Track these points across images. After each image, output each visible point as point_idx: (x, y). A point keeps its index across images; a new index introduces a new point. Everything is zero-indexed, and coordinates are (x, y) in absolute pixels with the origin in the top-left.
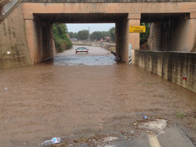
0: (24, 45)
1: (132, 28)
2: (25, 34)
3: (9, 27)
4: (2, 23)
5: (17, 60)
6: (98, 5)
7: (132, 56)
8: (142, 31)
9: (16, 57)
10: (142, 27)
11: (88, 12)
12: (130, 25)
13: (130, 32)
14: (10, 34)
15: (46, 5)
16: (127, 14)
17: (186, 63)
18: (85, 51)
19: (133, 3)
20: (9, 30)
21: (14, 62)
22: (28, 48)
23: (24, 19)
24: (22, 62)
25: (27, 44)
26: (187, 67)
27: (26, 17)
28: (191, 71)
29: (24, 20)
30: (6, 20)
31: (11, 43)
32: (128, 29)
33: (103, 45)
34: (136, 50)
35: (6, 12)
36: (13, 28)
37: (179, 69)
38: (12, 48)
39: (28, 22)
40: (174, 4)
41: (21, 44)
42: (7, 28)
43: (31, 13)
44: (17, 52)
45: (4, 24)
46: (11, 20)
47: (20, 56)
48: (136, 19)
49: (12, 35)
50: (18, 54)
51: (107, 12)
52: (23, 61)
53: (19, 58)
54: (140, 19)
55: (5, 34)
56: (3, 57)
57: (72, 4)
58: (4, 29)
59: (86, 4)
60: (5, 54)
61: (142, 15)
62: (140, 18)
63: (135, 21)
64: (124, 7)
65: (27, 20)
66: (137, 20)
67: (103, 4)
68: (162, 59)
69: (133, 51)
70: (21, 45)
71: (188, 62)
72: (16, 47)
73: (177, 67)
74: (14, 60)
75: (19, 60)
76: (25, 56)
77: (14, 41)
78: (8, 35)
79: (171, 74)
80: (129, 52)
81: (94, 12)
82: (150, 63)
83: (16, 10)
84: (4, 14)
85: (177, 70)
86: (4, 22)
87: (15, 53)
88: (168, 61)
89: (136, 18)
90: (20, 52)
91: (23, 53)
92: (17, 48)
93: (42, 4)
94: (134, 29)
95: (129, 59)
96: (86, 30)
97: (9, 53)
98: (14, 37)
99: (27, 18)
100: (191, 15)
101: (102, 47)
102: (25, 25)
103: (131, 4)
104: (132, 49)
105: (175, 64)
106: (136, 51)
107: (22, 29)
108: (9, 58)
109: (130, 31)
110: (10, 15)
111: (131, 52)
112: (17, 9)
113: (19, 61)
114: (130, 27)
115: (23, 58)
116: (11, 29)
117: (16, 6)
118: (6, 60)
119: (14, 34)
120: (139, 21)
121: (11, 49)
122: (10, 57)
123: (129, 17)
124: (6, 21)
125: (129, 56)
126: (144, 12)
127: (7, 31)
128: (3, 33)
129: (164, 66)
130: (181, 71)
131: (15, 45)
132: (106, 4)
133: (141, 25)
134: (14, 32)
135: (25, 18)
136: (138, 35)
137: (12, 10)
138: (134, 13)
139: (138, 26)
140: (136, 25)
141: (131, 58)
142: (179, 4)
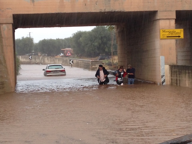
0: (1, 63)
1: (164, 33)
7: (165, 74)
8: (179, 37)
10: (178, 30)
12: (161, 28)
13: (161, 39)
23: (0, 24)
34: (172, 64)
48: (169, 19)
51: (127, 10)
61: (178, 13)
62: (175, 18)
63: (168, 21)
64: (150, 2)
65: (4, 25)
66: (171, 20)
69: (167, 67)
76: (4, 80)
80: (161, 68)
89: (169, 18)
91: (2, 77)
93: (28, 0)
94: (167, 34)
95: (162, 80)
102: (1, 32)
106: (172, 67)
109: (161, 38)
111: (164, 69)
114: (161, 31)
115: (3, 83)
120: (173, 22)
123: (159, 16)
126: (180, 8)
133: (177, 28)
136: (173, 42)
138: (166, 11)
139: (173, 30)
140: (169, 27)
141: (164, 77)
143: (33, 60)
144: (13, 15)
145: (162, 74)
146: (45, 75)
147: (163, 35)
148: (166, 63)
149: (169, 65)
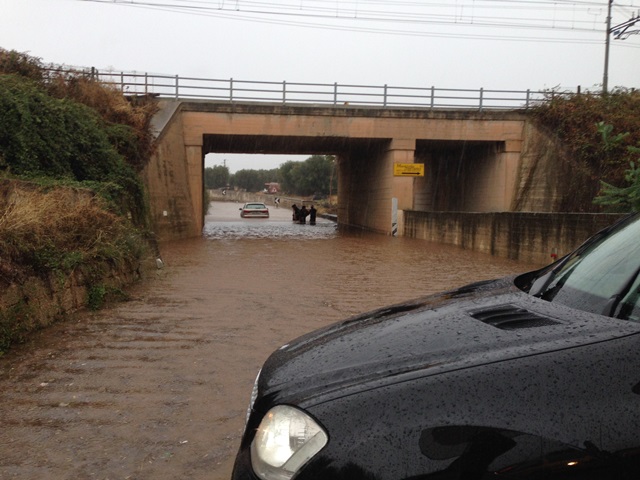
0: (184, 198)
1: (399, 168)
2: (187, 176)
3: (164, 161)
5: (176, 228)
6: (334, 120)
7: (398, 222)
8: (418, 173)
9: (176, 222)
10: (418, 165)
11: (315, 135)
12: (395, 161)
13: (395, 176)
14: (166, 175)
15: (231, 118)
16: (388, 141)
17: (555, 230)
19: (402, 120)
20: (164, 166)
21: (173, 232)
22: (191, 204)
24: (183, 233)
25: (190, 195)
26: (558, 236)
27: (188, 140)
28: (567, 243)
29: (185, 147)
30: (160, 147)
31: (168, 194)
32: (391, 168)
34: (406, 209)
35: (160, 130)
36: (169, 163)
37: (538, 240)
38: (170, 203)
39: (193, 152)
40: (477, 124)
41: (182, 195)
42: (161, 164)
43: (201, 134)
44: (177, 211)
45: (157, 155)
46: (167, 147)
47: (181, 221)
48: (406, 150)
49: (169, 178)
50: (178, 216)
51: (352, 136)
53: (179, 225)
54: (415, 151)
55: (160, 176)
56: (159, 222)
57: (283, 118)
58: (158, 166)
59: (312, 119)
60: (161, 215)
61: (419, 143)
62: (414, 148)
63: (404, 153)
64: (384, 127)
65: (191, 148)
66: (409, 151)
67: (343, 119)
68: (490, 229)
69: (400, 213)
70: (181, 197)
71: (559, 229)
72: (175, 202)
73: (532, 237)
74: (173, 228)
75: (180, 228)
76: (187, 220)
77: (172, 190)
78: (163, 177)
79: (518, 250)
80: (393, 214)
81: (327, 135)
82: (457, 234)
83: (174, 127)
84: (157, 135)
86: (157, 151)
87: (174, 213)
88: (507, 229)
89: (407, 148)
90: (180, 213)
91: (184, 216)
92: (177, 203)
93: (224, 116)
94: (403, 169)
95: (393, 229)
97: (165, 213)
98: (172, 181)
99: (192, 143)
100: (507, 145)
101: (277, 206)
102: (186, 156)
103: (397, 121)
104: (399, 208)
105: (527, 232)
106: (407, 213)
107: (182, 165)
108: (166, 225)
109: (395, 174)
111: (396, 214)
113: (180, 231)
114: (396, 165)
115: (186, 224)
116: (168, 166)
119: (171, 175)
120: (411, 155)
121: (168, 206)
122: (166, 222)
123: (394, 145)
124: (160, 149)
126: (422, 137)
127: (162, 169)
129: (496, 238)
130: (544, 241)
131: (173, 199)
132: (350, 119)
133: (416, 162)
134: (171, 171)
135: (188, 143)
136: (410, 180)
138: (403, 139)
139: (410, 165)
140: (406, 161)
141: (396, 225)
142: (486, 124)
143: (228, 196)
144: (204, 135)
145: (393, 222)
146: (242, 216)
147: (397, 171)
149: (403, 210)
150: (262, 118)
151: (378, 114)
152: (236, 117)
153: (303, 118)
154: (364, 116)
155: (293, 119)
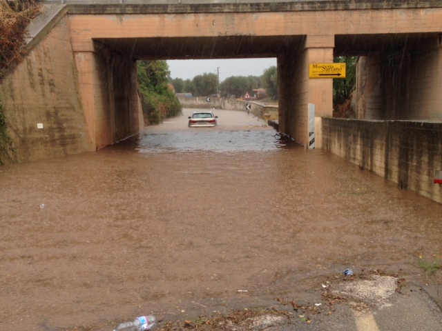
0: (73, 108)
1: (315, 69)
2: (76, 84)
3: (41, 70)
4: (25, 61)
5: (58, 142)
6: (237, 17)
7: (315, 131)
8: (339, 75)
9: (57, 135)
10: (337, 65)
11: (216, 34)
12: (310, 61)
13: (311, 78)
14: (42, 84)
15: (121, 20)
16: (305, 36)
17: (440, 146)
18: (210, 122)
19: (318, 13)
20: (40, 75)
21: (52, 146)
22: (83, 114)
23: (74, 52)
24: (68, 147)
25: (81, 106)
27: (77, 46)
29: (73, 54)
31: (46, 105)
32: (306, 70)
33: (250, 107)
34: (325, 116)
35: (34, 36)
36: (48, 71)
37: (425, 159)
38: (48, 115)
39: (83, 59)
40: (411, 14)
41: (68, 105)
42: (35, 72)
43: (89, 38)
44: (59, 123)
45: (29, 63)
46: (45, 54)
47: (65, 134)
48: (324, 48)
49: (47, 87)
50: (61, 129)
51: (259, 34)
52: (73, 143)
53: (62, 138)
54: (334, 49)
55: (32, 85)
56: (29, 136)
57: (179, 17)
58: (30, 74)
59: (211, 17)
60: (33, 129)
61: (338, 38)
62: (333, 45)
63: (321, 52)
64: (296, 22)
65: (80, 54)
66: (327, 49)
67: (248, 16)
68: (384, 139)
69: (318, 120)
70: (67, 108)
72: (56, 113)
73: (420, 156)
74: (53, 141)
75: (63, 142)
76: (75, 132)
77: (52, 100)
78: (38, 87)
79: (407, 170)
80: (310, 121)
81: (229, 34)
82: (358, 147)
83: (56, 32)
84: (28, 41)
85: (419, 163)
86: (29, 58)
87: (55, 126)
88: (398, 142)
89: (324, 46)
90: (65, 125)
91: (72, 128)
92: (59, 114)
93: (113, 18)
94: (320, 70)
95: (310, 139)
96: (210, 74)
97: (40, 126)
98: (52, 91)
99: (81, 49)
101: (248, 112)
102: (75, 63)
103: (311, 15)
106: (325, 120)
107: (69, 73)
108: (41, 139)
109: (310, 76)
110: (41, 43)
111: (313, 122)
112: (57, 29)
113: (63, 144)
114: (311, 66)
115: (73, 137)
116: (45, 73)
117: (54, 23)
118: (34, 142)
119: (51, 84)
120: (330, 53)
121: (45, 118)
122: (42, 136)
123: (309, 43)
124: (33, 56)
125: (309, 130)
126: (342, 31)
127: (37, 78)
128: (27, 82)
129: (389, 153)
130: (430, 163)
131: (53, 110)
132: (255, 15)
133: (336, 61)
134: (52, 80)
135: (76, 49)
136: (329, 83)
137: (46, 31)
138: (319, 35)
139: (329, 65)
140: (324, 60)
141: (313, 134)
142: (422, 13)
147: (313, 72)
148: (317, 114)
149: (322, 118)
150: (155, 19)
151: (288, 8)
152: (126, 18)
153: (201, 17)
154: (272, 11)
155: (190, 18)
